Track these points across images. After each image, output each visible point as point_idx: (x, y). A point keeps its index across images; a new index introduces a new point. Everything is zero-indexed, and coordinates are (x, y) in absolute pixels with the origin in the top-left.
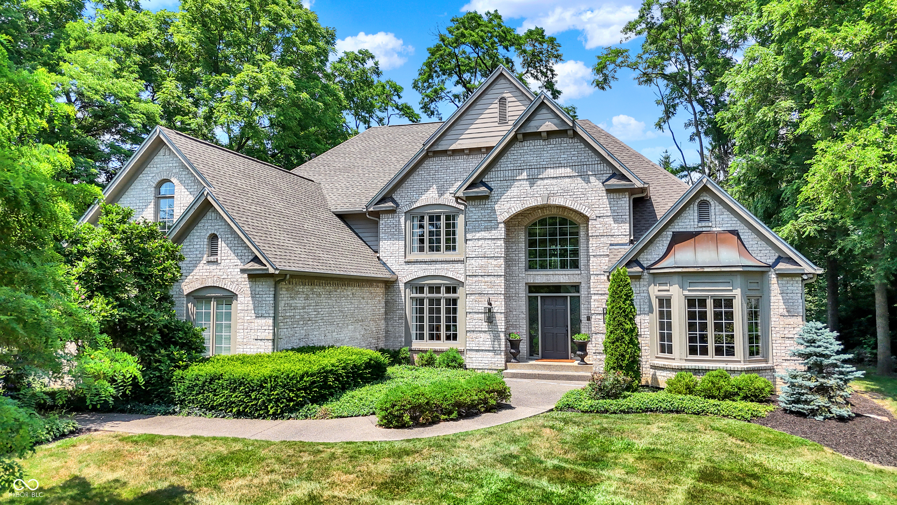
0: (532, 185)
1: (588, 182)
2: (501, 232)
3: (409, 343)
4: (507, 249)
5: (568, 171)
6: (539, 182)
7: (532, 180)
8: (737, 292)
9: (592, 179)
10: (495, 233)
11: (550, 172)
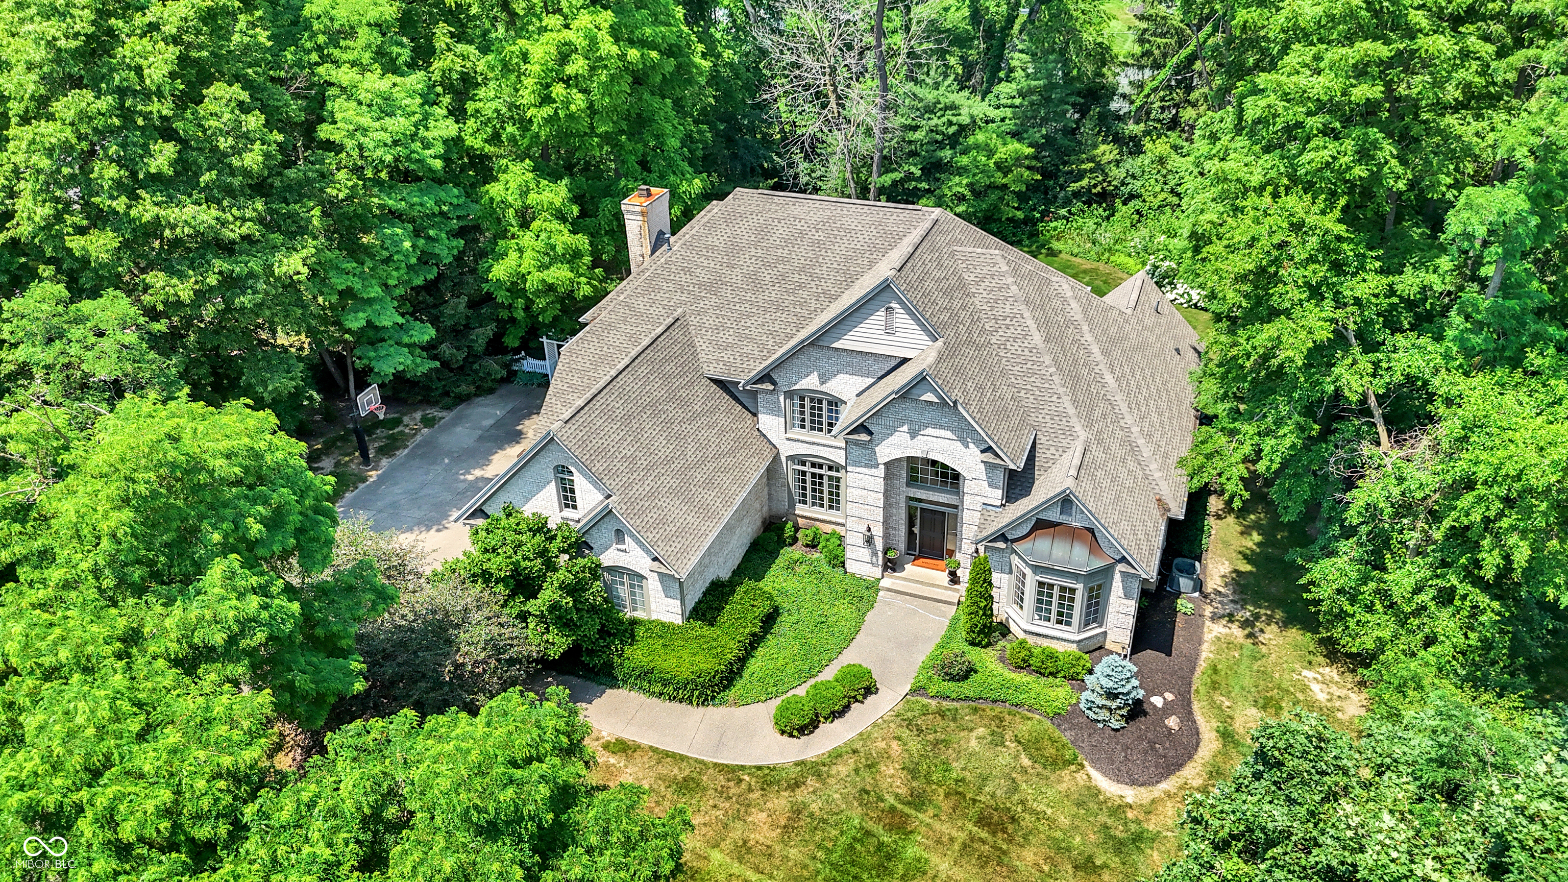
0: (913, 438)
1: (967, 447)
2: (881, 471)
3: (792, 506)
4: (886, 485)
5: (948, 434)
6: (919, 437)
7: (913, 434)
8: (1080, 586)
9: (971, 445)
10: (873, 471)
11: (930, 431)
